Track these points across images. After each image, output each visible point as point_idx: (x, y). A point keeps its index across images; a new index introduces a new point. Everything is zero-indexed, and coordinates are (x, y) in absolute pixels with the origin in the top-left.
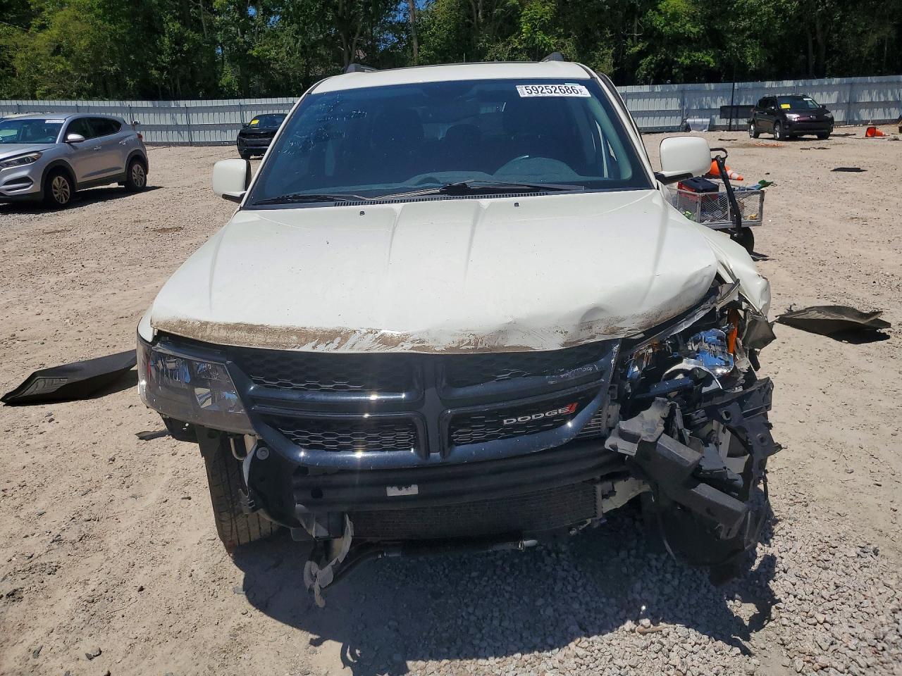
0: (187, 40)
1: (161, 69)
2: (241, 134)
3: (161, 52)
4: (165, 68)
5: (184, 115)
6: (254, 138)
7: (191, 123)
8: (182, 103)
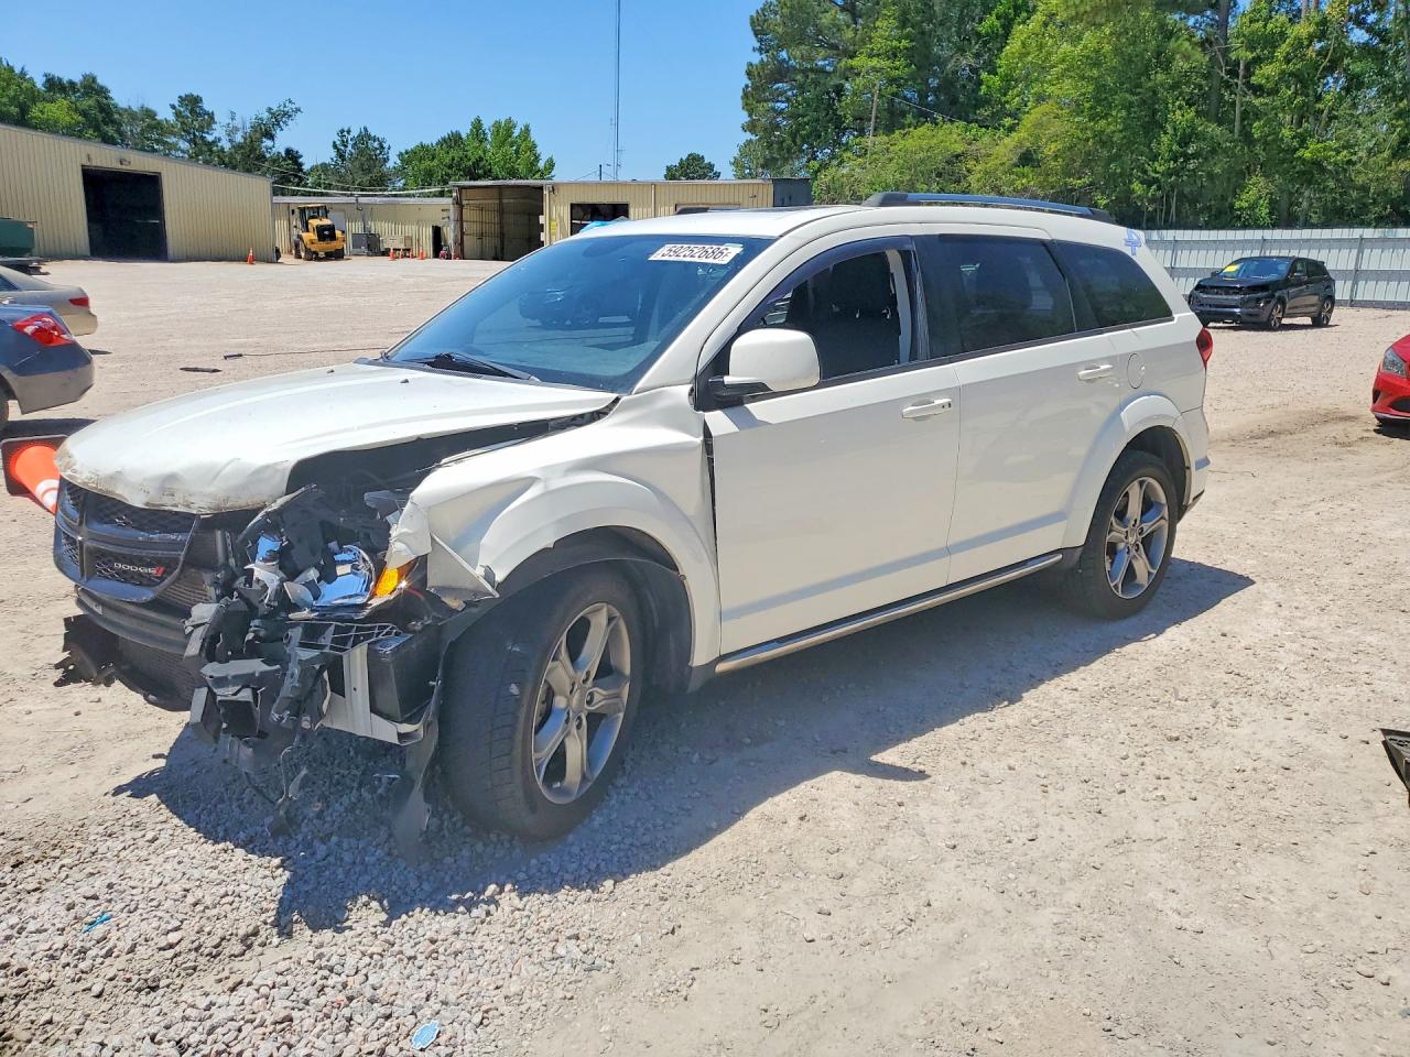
0: (1200, 137)
1: (1149, 183)
2: (1199, 287)
3: (1155, 158)
4: (1156, 181)
5: (1169, 252)
6: (1217, 293)
7: (1177, 266)
8: (1169, 235)
